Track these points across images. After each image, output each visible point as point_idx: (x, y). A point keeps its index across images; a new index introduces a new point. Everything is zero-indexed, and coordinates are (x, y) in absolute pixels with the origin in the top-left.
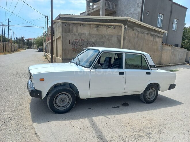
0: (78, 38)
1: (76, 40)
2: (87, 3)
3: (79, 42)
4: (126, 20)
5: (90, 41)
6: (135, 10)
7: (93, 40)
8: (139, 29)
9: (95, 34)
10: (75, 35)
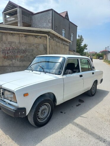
0: (9, 46)
1: (6, 48)
2: (3, 15)
3: (9, 49)
4: (49, 32)
5: (20, 48)
6: (47, 24)
7: (23, 48)
8: (57, 40)
9: (24, 42)
10: (5, 43)
